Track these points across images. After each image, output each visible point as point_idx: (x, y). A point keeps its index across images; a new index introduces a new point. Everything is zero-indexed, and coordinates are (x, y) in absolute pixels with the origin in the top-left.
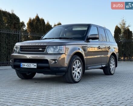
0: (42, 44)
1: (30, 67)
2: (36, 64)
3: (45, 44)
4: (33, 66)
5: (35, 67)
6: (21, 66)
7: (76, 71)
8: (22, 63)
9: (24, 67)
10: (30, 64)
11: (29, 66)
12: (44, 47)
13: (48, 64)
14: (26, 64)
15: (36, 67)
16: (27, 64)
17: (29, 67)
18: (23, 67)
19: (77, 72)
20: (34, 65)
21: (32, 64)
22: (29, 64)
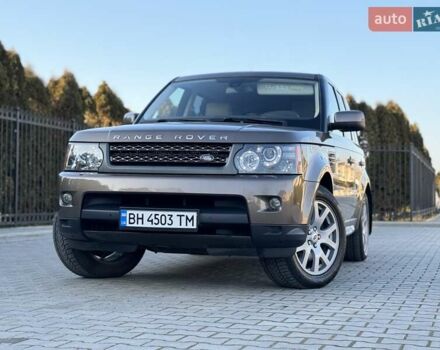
0: (212, 138)
1: (166, 226)
2: (195, 214)
3: (225, 139)
4: (181, 220)
5: (190, 226)
6: (123, 223)
7: (314, 244)
8: (129, 212)
9: (140, 225)
10: (166, 213)
11: (160, 221)
12: (221, 151)
13: (246, 215)
14: (147, 214)
15: (195, 227)
16: (154, 213)
17: (160, 226)
18: (135, 225)
19: (318, 245)
20: (184, 219)
21: (175, 214)
22: (160, 213)
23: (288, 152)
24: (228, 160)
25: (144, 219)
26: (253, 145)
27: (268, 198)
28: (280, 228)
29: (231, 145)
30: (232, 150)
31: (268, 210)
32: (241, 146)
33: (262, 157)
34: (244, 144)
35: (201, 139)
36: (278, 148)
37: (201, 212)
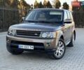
2: (33, 46)
13: (43, 47)
15: (33, 49)
21: (29, 46)
24: (40, 35)
25: (23, 47)
27: (48, 43)
29: (41, 32)
33: (47, 34)
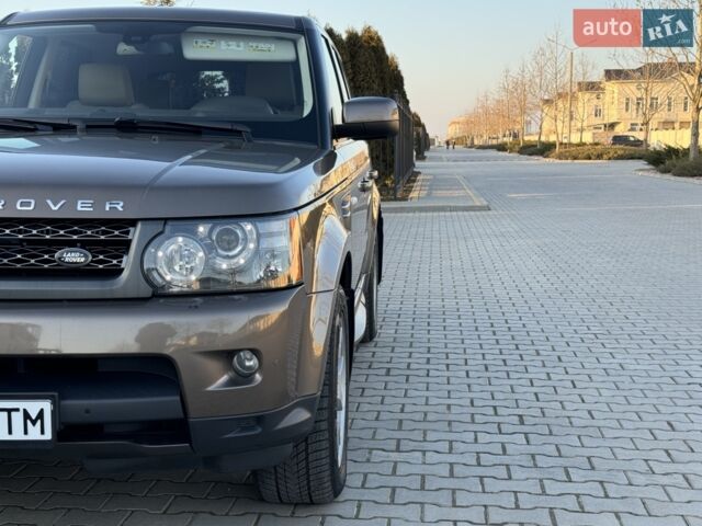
0: (83, 208)
2: (47, 406)
3: (117, 208)
4: (11, 420)
5: (34, 434)
20: (18, 417)
23: (271, 235)
24: (128, 262)
26: (186, 222)
28: (259, 420)
29: (133, 222)
30: (136, 235)
31: (231, 383)
32: (158, 227)
33: (209, 249)
34: (166, 220)
35: (55, 208)
36: (249, 227)
37: (63, 397)
